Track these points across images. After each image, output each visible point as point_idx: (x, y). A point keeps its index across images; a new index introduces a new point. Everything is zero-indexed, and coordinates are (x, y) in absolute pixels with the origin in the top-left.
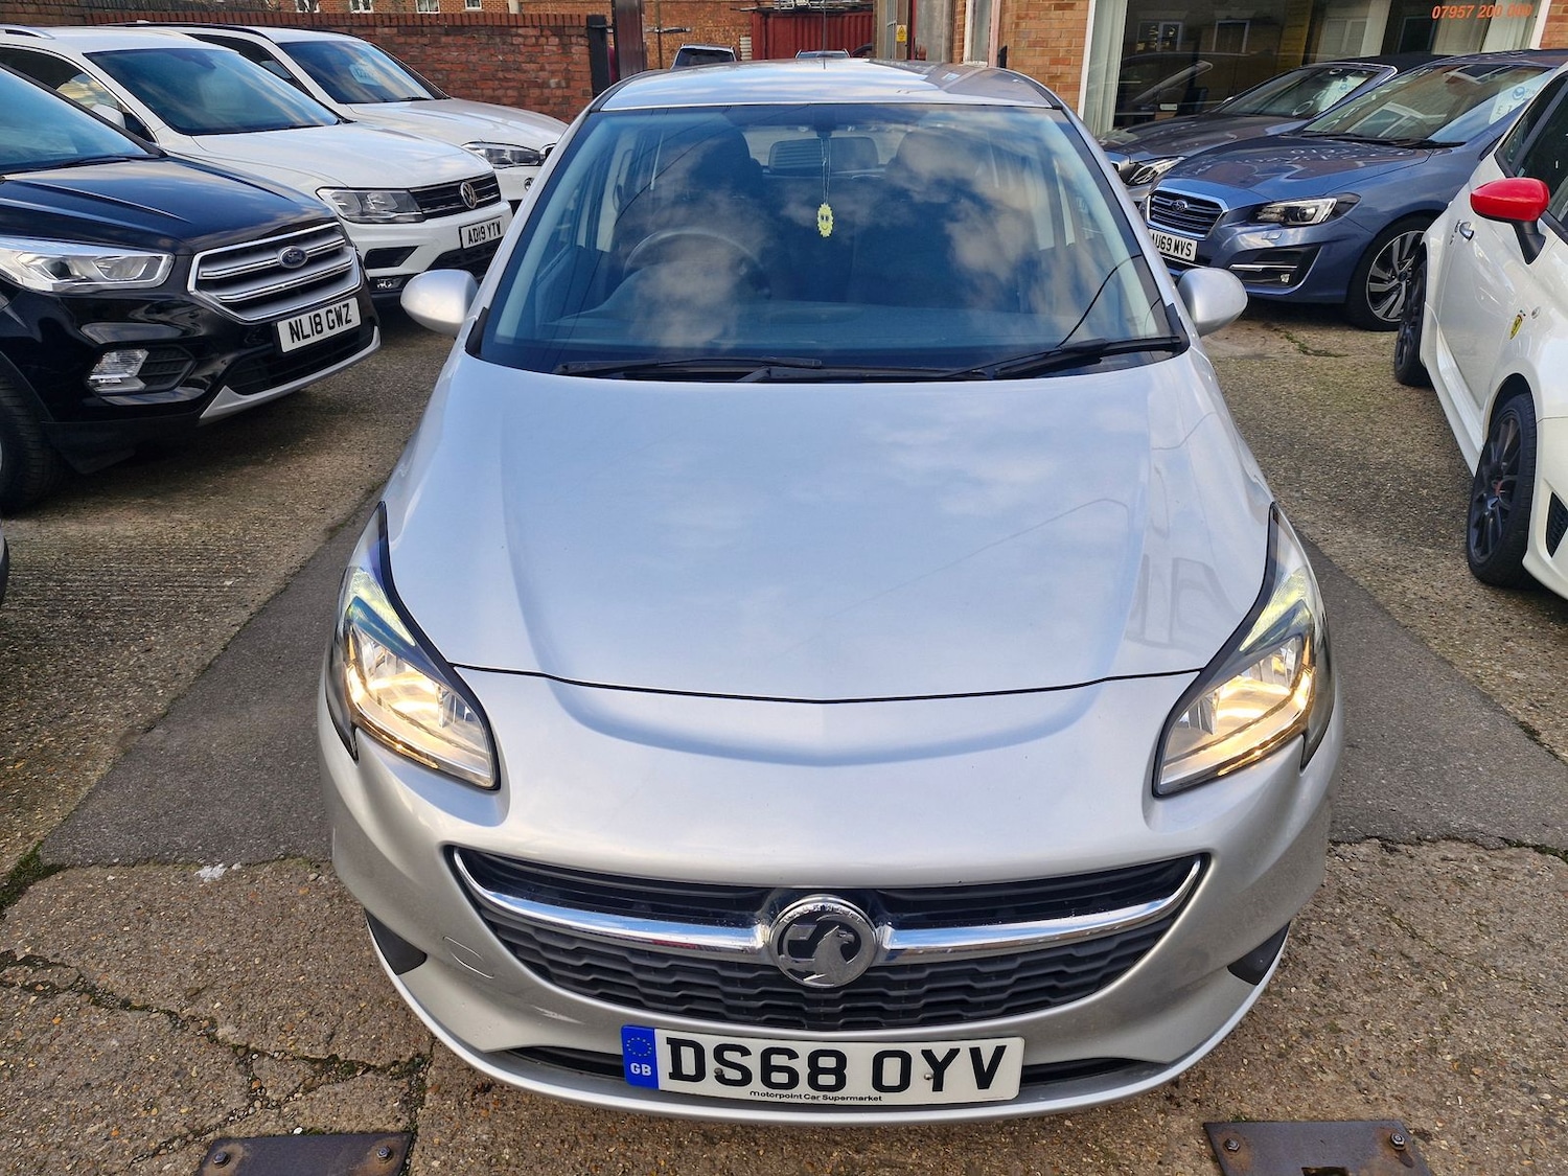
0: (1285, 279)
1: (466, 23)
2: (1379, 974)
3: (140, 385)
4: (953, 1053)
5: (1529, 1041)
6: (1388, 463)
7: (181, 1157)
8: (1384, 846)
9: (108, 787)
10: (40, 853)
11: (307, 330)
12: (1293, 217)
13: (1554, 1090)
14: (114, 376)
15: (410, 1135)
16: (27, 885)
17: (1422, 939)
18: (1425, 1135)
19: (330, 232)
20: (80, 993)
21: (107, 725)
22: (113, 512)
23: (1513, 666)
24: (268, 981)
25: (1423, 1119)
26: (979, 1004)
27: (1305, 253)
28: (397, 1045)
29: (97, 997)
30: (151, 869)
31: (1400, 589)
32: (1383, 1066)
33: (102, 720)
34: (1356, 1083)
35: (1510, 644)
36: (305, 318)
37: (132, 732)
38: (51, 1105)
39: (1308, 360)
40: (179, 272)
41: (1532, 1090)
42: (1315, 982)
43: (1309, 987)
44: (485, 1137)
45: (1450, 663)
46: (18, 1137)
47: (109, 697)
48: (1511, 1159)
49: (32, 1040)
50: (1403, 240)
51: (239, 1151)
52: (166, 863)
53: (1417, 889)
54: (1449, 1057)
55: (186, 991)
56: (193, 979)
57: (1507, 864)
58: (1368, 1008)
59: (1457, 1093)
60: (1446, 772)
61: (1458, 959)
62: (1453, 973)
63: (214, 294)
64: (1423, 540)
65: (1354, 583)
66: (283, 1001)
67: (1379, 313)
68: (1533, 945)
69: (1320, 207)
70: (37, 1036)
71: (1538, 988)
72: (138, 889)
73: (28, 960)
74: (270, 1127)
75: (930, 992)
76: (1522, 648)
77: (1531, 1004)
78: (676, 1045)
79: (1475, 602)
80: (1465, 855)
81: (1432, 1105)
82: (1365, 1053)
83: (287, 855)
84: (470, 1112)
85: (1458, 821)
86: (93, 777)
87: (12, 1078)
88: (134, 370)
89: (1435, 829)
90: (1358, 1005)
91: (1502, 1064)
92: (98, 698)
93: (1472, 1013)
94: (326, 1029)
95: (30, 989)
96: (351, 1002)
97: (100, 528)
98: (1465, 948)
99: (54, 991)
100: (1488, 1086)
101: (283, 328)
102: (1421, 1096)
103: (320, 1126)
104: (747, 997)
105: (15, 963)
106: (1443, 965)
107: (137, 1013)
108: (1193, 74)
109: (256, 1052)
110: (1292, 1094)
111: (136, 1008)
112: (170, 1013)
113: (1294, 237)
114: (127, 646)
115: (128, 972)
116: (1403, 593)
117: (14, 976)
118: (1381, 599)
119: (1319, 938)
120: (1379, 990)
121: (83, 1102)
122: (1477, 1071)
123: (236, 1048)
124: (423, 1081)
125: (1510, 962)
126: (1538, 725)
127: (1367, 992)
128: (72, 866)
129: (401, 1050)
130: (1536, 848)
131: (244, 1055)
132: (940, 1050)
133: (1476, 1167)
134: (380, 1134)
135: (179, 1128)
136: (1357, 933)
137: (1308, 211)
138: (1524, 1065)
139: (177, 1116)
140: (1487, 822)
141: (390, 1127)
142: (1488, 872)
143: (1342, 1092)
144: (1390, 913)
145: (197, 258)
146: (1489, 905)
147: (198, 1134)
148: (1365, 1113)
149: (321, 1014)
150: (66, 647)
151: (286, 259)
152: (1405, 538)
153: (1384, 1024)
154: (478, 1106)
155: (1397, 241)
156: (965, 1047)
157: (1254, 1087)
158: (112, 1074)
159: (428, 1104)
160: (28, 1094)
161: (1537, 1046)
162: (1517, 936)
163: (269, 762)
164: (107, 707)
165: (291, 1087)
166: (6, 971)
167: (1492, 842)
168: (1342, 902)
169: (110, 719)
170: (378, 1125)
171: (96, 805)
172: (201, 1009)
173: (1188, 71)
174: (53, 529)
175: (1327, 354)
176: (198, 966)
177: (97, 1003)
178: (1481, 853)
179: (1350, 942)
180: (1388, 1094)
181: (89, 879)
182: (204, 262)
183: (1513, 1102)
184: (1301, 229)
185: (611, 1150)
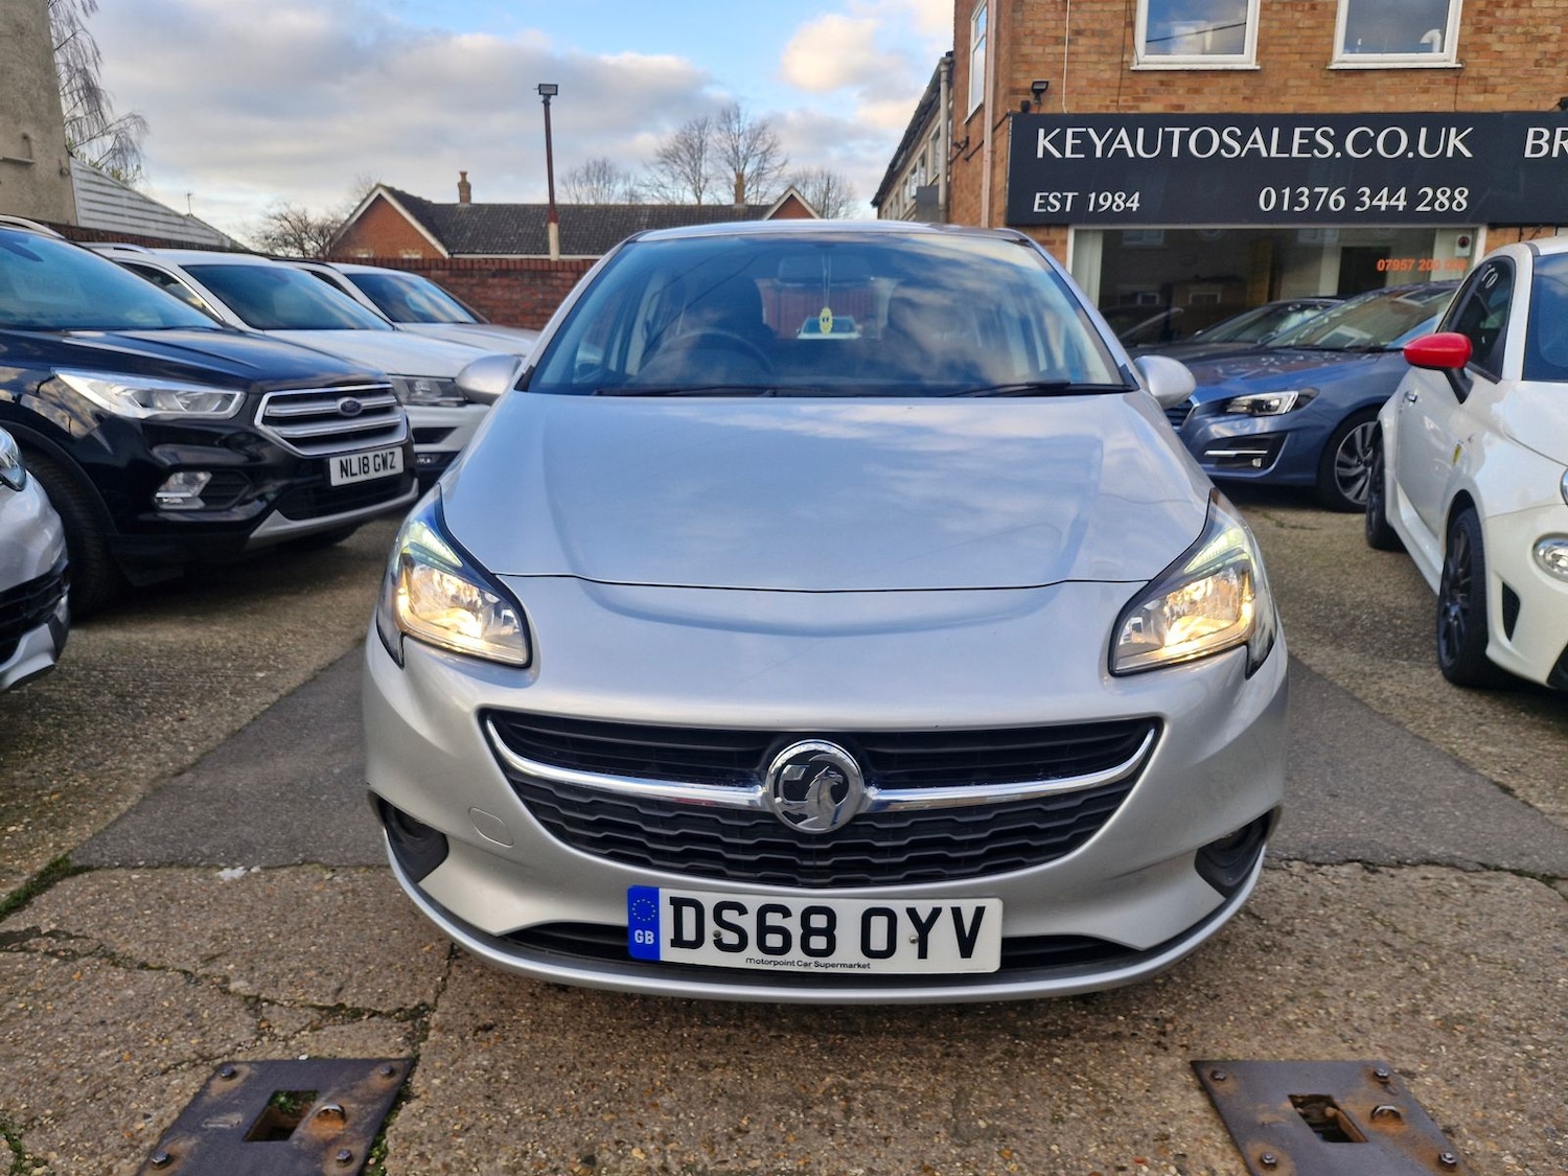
0: (1257, 463)
1: (512, 267)
2: (1361, 958)
3: (200, 504)
4: (936, 912)
5: (1511, 1007)
6: (1363, 602)
7: (188, 1076)
8: (1366, 868)
9: (137, 813)
10: (70, 857)
11: (355, 469)
12: (1259, 409)
13: (1536, 1043)
14: (177, 495)
15: (412, 1063)
16: (55, 881)
17: (1403, 932)
18: (1410, 1075)
19: (384, 392)
20: (100, 958)
21: (139, 771)
22: (157, 625)
23: (1487, 743)
24: (281, 951)
25: (1406, 1062)
26: (958, 860)
27: (1274, 440)
28: (404, 996)
29: (114, 960)
30: (175, 871)
31: (1377, 688)
32: (1368, 1024)
33: (134, 767)
34: (1341, 1035)
35: (1483, 728)
36: (354, 458)
37: (163, 775)
38: (67, 1036)
39: (1285, 532)
40: (249, 409)
41: (1515, 1043)
42: (1299, 962)
43: (1292, 966)
44: (485, 1063)
45: (1427, 740)
46: (33, 1059)
47: (142, 751)
48: (1494, 1093)
49: (53, 990)
50: (1364, 430)
51: (246, 1070)
52: (188, 866)
53: (1397, 898)
54: (1432, 1018)
55: (202, 956)
56: (209, 947)
57: (1485, 882)
58: (1352, 981)
59: (1441, 1044)
60: (1424, 816)
61: (1439, 947)
62: (1434, 957)
63: (277, 429)
64: (1397, 655)
65: (1331, 684)
66: (294, 964)
67: (1350, 495)
68: (1512, 939)
69: (1283, 400)
70: (58, 986)
71: (1518, 969)
72: (161, 885)
73: (52, 934)
74: (275, 1055)
75: (913, 846)
76: (1495, 730)
77: (1511, 980)
78: (678, 904)
79: (1450, 699)
80: (1444, 875)
81: (1416, 1052)
82: (1350, 1014)
83: (304, 862)
84: (471, 1044)
85: (1435, 851)
86: (123, 807)
87: (30, 1016)
88: (197, 490)
89: (1414, 855)
90: (1342, 979)
91: (1483, 1023)
92: (133, 752)
93: (1453, 986)
94: (335, 985)
95: (54, 954)
96: (360, 965)
97: (144, 636)
98: (1446, 940)
99: (75, 955)
100: (1471, 1040)
101: (334, 464)
102: (1405, 1046)
103: (325, 1054)
104: (745, 849)
105: (39, 935)
106: (1424, 951)
107: (153, 972)
108: (1167, 318)
109: (266, 1001)
110: (1278, 1043)
111: (152, 969)
112: (185, 972)
113: (1262, 425)
114: (162, 717)
115: (147, 942)
116: (1380, 691)
117: (38, 944)
118: (1358, 695)
119: (1303, 931)
120: (1362, 968)
121: (99, 1034)
122: (1460, 1028)
123: (247, 998)
124: (427, 1023)
125: (1490, 950)
126: (1513, 784)
127: (1350, 970)
128: (98, 869)
129: (406, 1000)
130: (1513, 872)
131: (253, 1003)
132: (924, 909)
133: (1461, 1098)
134: (381, 1061)
135: (187, 1054)
136: (1340, 928)
137: (1272, 403)
138: (1506, 1024)
139: (188, 1045)
140: (1464, 851)
141: (394, 1056)
142: (1467, 887)
143: (1326, 1042)
144: (1372, 914)
145: (266, 398)
146: (1468, 910)
147: (206, 1059)
148: (1352, 1057)
149: (331, 974)
150: (105, 716)
151: (343, 407)
152: (1381, 654)
153: (1367, 993)
154: (480, 1040)
155: (1358, 431)
156: (946, 905)
157: (1241, 1036)
158: (127, 1015)
159: (430, 1038)
160: (44, 1028)
161: (1518, 1011)
162: (1496, 932)
163: (291, 796)
164: (140, 758)
165: (299, 1026)
166: (31, 941)
167: (1470, 866)
168: (1325, 906)
169: (142, 768)
170: (382, 1055)
171: (125, 825)
172: (215, 970)
173: (1163, 315)
174: (99, 635)
175: (1302, 528)
176: (214, 939)
177: (116, 965)
178: (1460, 874)
179: (1333, 934)
180: (1372, 1043)
181: (115, 878)
182: (272, 401)
183: (1496, 1051)
184: (1268, 419)
185: (608, 1073)
